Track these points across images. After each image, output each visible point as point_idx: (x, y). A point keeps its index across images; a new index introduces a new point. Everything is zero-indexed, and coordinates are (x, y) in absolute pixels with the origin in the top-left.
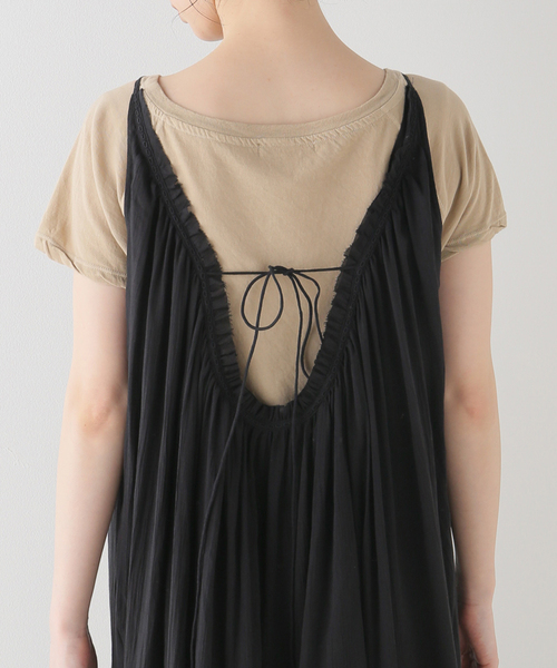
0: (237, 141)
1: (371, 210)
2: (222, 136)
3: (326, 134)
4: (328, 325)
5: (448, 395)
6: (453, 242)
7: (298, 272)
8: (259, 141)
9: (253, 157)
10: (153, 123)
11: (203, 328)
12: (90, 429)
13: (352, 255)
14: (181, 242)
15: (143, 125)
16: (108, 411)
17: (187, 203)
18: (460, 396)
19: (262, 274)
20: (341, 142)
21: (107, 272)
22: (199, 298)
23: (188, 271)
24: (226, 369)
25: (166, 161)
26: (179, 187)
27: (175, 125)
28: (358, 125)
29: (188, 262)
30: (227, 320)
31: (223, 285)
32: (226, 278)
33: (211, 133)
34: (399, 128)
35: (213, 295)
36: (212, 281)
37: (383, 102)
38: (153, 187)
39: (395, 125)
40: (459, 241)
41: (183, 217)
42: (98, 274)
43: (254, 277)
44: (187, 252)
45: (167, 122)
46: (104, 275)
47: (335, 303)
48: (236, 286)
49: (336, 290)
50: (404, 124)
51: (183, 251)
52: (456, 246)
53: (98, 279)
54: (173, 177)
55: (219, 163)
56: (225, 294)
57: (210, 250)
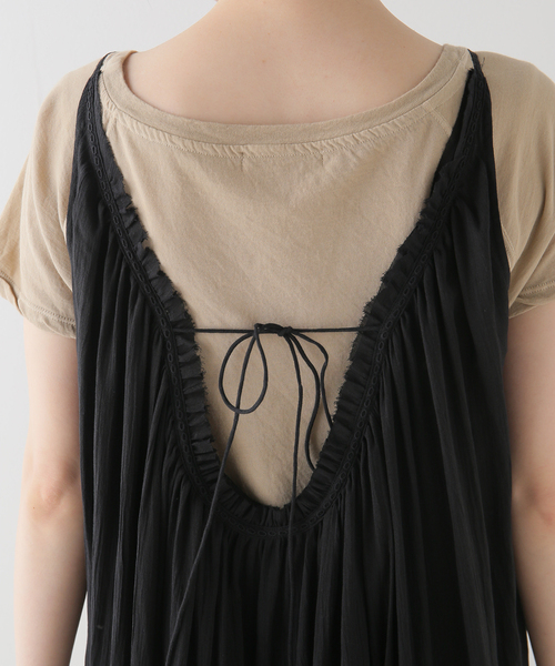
0: (210, 151)
1: (402, 250)
2: (187, 142)
3: (339, 140)
4: (340, 407)
5: (518, 493)
6: (529, 292)
7: (298, 332)
8: (243, 149)
9: (234, 173)
10: (104, 122)
11: (167, 402)
12: (40, 513)
13: (374, 311)
14: (137, 287)
15: (93, 123)
16: (60, 493)
17: (143, 235)
18: (532, 496)
19: (248, 333)
20: (359, 153)
21: (51, 317)
22: (163, 362)
23: (146, 328)
24: (200, 459)
25: (118, 175)
26: (133, 211)
27: (129, 126)
28: (386, 129)
29: (147, 315)
30: (202, 393)
31: (196, 347)
32: (201, 338)
33: (174, 139)
34: (449, 132)
35: (181, 359)
36: (181, 341)
37: (426, 95)
38: (100, 210)
39: (444, 128)
40: (537, 289)
41: (139, 254)
42: (41, 320)
43: (238, 336)
44: (145, 301)
45: (119, 119)
46: (47, 321)
47: (350, 376)
48: (214, 347)
49: (351, 358)
50: (457, 128)
51: (139, 300)
52: (534, 297)
53: (42, 326)
54: (127, 197)
55: (185, 181)
56: (198, 358)
57: (177, 299)
